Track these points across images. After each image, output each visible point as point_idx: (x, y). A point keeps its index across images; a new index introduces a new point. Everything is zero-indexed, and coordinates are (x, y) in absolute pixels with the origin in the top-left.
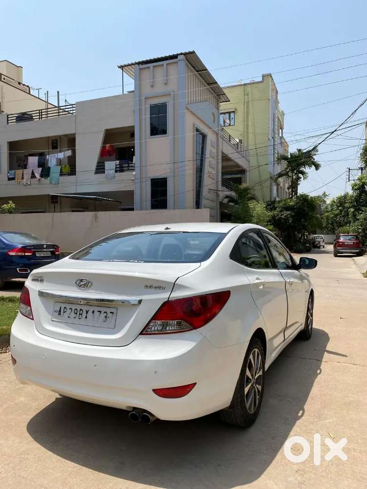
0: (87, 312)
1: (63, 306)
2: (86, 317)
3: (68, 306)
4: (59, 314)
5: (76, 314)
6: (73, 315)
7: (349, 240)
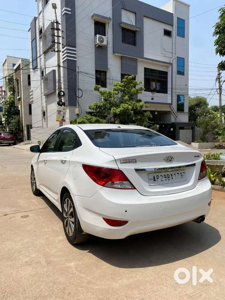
0: (172, 175)
1: (155, 175)
2: (172, 178)
3: (159, 174)
4: (155, 180)
5: (166, 178)
6: (164, 179)
7: (8, 135)
